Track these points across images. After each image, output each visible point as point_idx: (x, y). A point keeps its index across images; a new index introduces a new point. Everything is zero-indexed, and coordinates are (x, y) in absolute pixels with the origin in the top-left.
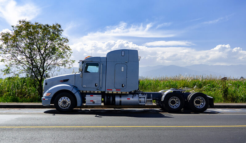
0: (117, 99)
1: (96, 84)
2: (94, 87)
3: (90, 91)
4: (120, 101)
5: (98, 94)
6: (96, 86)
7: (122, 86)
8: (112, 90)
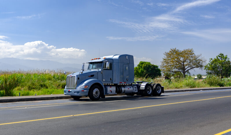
0: (123, 89)
1: (111, 79)
2: (110, 80)
3: (107, 84)
4: (125, 91)
5: (112, 86)
6: (111, 80)
7: (127, 80)
8: (122, 83)
